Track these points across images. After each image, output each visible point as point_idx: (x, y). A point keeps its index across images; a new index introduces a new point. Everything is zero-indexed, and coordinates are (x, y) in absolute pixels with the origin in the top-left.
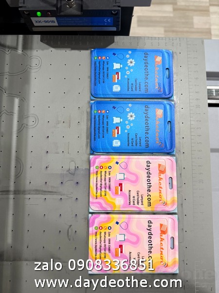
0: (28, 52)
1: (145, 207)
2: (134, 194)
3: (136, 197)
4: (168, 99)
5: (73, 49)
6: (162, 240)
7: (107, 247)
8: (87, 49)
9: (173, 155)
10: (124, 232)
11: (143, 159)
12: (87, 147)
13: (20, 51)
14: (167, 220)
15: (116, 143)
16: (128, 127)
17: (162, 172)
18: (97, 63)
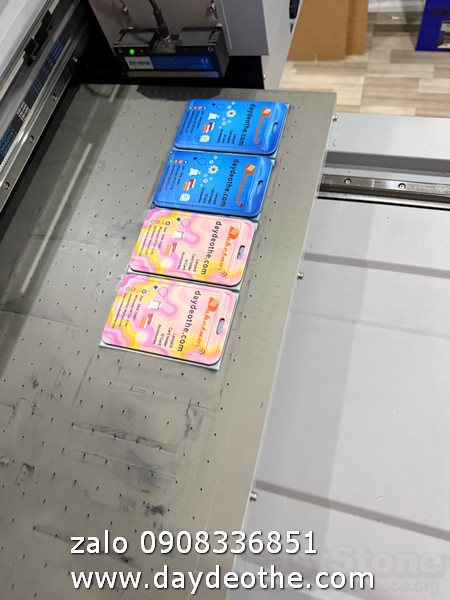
0: (120, 101)
1: (197, 275)
2: (188, 257)
3: (189, 262)
4: (268, 155)
5: (169, 99)
6: (207, 317)
7: (133, 313)
8: (185, 100)
9: (256, 222)
10: (161, 299)
11: (212, 220)
12: (149, 200)
13: (111, 100)
14: (221, 295)
15: (185, 198)
16: (205, 181)
17: (233, 236)
18: (191, 113)
